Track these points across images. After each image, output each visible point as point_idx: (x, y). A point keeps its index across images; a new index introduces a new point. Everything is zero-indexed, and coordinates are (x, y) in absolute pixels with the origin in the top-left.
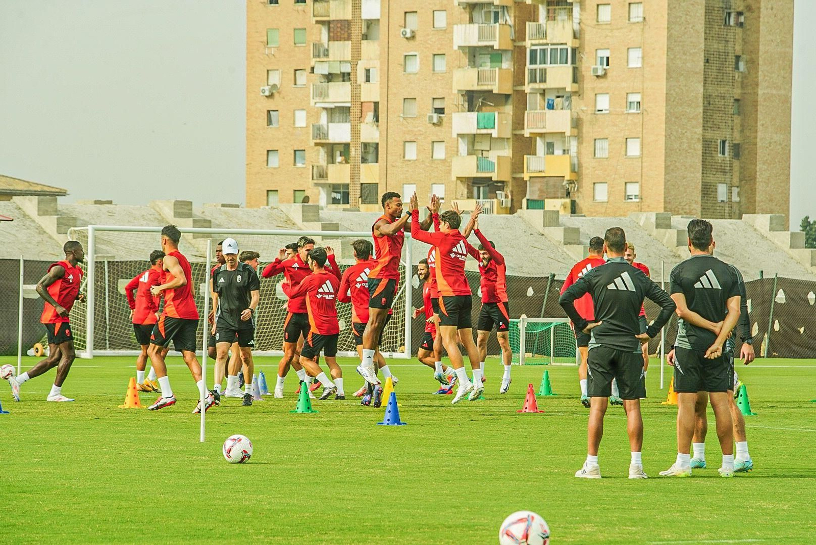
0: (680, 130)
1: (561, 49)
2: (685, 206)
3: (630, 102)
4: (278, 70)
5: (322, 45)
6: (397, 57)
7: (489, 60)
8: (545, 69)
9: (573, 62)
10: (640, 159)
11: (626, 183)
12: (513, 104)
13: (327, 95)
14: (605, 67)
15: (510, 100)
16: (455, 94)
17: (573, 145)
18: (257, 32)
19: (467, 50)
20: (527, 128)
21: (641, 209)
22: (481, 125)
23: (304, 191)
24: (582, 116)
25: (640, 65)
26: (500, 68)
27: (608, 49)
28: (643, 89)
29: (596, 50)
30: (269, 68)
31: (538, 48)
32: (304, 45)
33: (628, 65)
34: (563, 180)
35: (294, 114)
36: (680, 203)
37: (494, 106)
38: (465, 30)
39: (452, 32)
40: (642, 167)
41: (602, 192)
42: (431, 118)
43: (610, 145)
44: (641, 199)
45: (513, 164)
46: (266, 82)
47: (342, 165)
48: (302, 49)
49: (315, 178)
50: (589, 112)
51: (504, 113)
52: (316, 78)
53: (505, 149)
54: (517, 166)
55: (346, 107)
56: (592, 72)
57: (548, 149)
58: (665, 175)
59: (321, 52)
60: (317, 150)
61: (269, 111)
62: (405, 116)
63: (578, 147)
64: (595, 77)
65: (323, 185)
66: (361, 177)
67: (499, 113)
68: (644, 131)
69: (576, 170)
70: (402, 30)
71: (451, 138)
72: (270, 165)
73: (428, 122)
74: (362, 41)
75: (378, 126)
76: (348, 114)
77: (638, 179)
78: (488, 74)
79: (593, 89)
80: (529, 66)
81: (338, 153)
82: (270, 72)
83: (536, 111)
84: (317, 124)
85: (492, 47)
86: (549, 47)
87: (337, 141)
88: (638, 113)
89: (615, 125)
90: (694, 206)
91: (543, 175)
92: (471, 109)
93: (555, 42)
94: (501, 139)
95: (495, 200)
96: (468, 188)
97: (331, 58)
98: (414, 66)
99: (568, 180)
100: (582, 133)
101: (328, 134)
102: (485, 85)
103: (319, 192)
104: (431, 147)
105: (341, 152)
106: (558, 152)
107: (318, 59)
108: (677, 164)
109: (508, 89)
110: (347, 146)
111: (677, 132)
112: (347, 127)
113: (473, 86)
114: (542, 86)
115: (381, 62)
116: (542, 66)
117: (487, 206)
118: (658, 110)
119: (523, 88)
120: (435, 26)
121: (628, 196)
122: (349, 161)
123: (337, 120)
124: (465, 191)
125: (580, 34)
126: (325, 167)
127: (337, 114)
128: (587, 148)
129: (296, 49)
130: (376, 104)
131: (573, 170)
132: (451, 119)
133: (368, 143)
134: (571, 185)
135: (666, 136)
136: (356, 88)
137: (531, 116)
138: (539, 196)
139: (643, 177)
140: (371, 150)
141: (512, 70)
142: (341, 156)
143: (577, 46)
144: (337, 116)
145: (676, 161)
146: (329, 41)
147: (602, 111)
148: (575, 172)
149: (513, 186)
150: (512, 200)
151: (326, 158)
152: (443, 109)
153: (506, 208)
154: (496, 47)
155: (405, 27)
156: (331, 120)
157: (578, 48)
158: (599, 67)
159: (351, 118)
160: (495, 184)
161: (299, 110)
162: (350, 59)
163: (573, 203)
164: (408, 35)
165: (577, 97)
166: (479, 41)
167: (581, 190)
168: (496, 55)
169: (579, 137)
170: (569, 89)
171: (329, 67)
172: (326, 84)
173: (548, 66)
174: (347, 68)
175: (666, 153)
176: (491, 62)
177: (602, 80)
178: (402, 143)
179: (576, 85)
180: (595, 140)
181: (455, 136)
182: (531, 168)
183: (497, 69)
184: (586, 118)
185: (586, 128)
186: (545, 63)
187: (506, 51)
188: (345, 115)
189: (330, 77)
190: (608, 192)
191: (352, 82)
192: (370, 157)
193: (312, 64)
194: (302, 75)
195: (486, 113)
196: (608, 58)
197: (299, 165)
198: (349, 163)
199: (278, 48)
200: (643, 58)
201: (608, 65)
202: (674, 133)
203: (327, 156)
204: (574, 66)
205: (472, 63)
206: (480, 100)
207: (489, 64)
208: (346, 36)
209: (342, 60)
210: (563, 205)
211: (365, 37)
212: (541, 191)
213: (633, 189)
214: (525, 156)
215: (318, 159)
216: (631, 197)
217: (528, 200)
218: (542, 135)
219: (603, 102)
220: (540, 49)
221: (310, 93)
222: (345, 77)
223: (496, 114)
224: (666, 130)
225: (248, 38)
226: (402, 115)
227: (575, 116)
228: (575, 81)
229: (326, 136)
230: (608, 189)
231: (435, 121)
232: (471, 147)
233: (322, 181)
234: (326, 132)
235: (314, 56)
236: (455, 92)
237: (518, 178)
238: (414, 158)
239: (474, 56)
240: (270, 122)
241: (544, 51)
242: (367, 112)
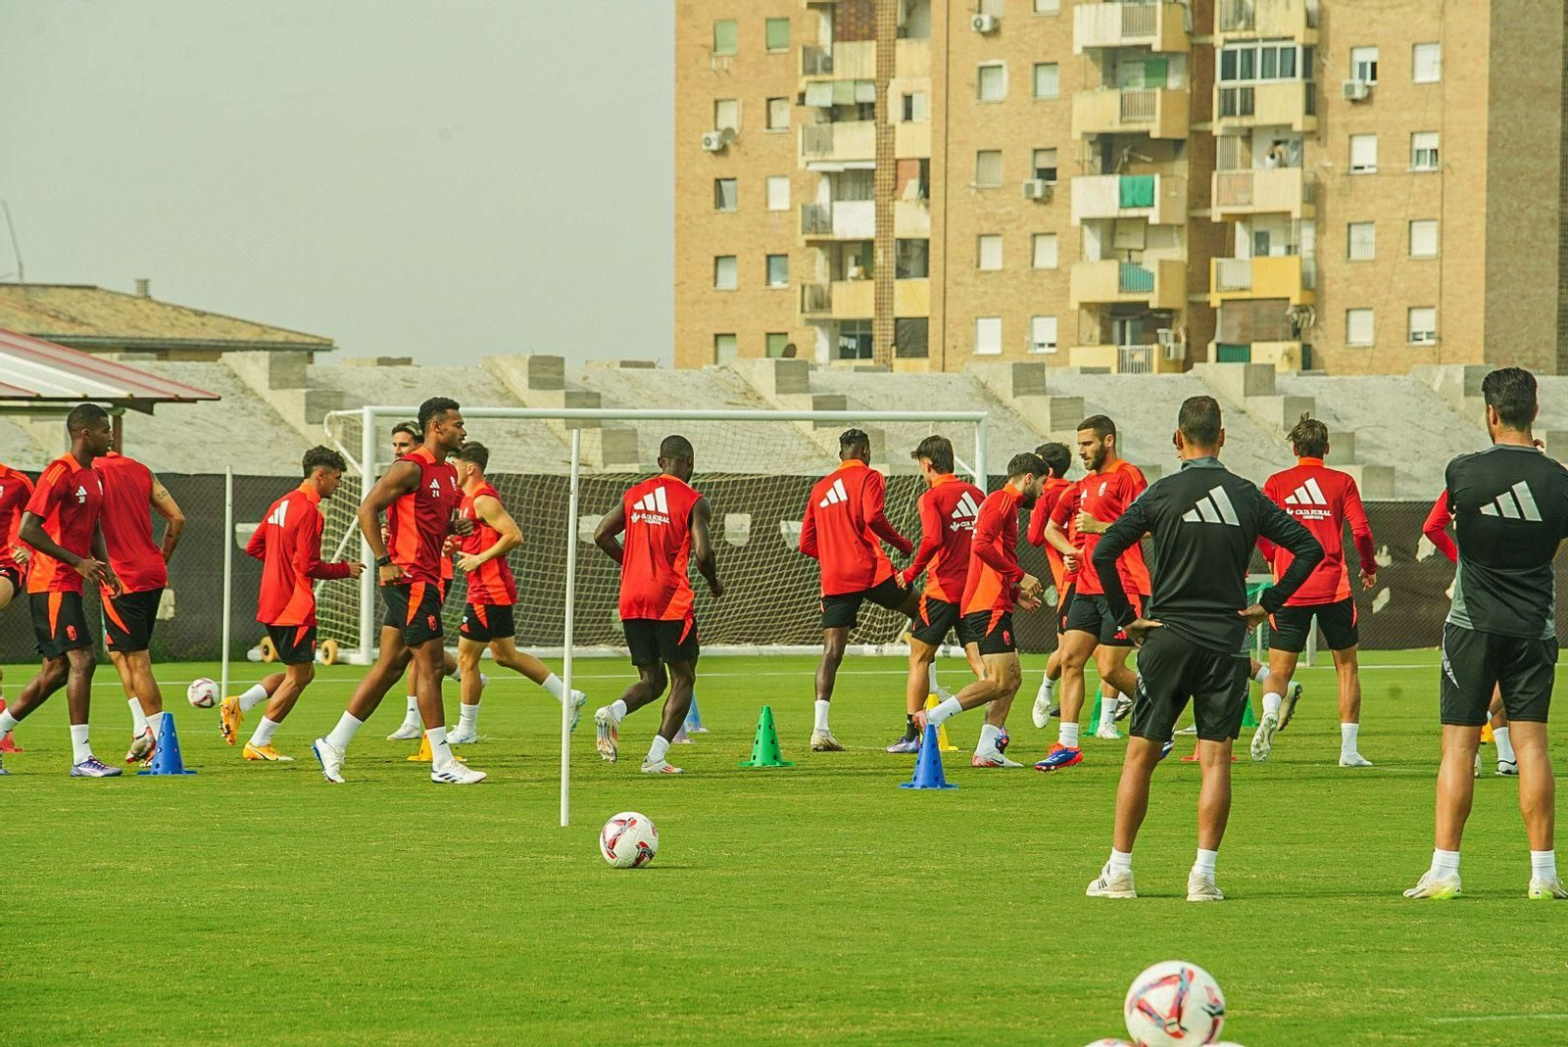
0: (1515, 204)
1: (1282, 49)
2: (1525, 351)
3: (1418, 151)
4: (735, 100)
5: (819, 50)
6: (964, 70)
7: (1142, 73)
8: (1253, 89)
9: (1307, 73)
10: (1438, 262)
11: (1410, 309)
12: (1190, 157)
13: (830, 148)
14: (1369, 81)
15: (1184, 151)
16: (1076, 142)
17: (1307, 237)
18: (696, 27)
19: (1100, 54)
20: (1218, 204)
21: (1440, 359)
22: (1128, 200)
23: (786, 334)
24: (1324, 178)
25: (1436, 77)
26: (1165, 89)
27: (1374, 46)
28: (1443, 124)
29: (1352, 49)
30: (719, 97)
31: (1238, 47)
32: (785, 50)
33: (1413, 78)
34: (1288, 305)
35: (766, 186)
36: (1516, 346)
37: (1152, 163)
38: (1097, 16)
39: (1071, 20)
40: (1441, 276)
41: (1362, 329)
42: (1030, 188)
43: (1378, 235)
44: (1440, 339)
45: (1190, 276)
46: (712, 122)
47: (859, 283)
48: (782, 57)
49: (807, 308)
50: (1339, 171)
51: (1172, 176)
52: (809, 116)
53: (1173, 245)
54: (1198, 279)
55: (867, 170)
56: (1343, 93)
57: (1258, 244)
58: (1486, 292)
59: (818, 64)
60: (810, 255)
61: (718, 181)
62: (980, 186)
63: (1316, 240)
64: (1349, 103)
65: (823, 324)
66: (896, 305)
67: (1162, 176)
68: (1446, 207)
69: (1313, 284)
70: (975, 17)
71: (1068, 226)
72: (721, 285)
73: (1024, 195)
74: (898, 41)
75: (927, 206)
76: (869, 184)
77: (1434, 300)
78: (1141, 101)
79: (1345, 126)
80: (1220, 83)
81: (851, 260)
82: (721, 105)
83: (1234, 172)
84: (810, 204)
85: (1149, 47)
86: (1259, 46)
87: (850, 236)
88: (1434, 172)
89: (1390, 196)
90: (1543, 351)
91: (1247, 295)
92: (1108, 169)
93: (1270, 34)
94: (1165, 227)
95: (1155, 347)
96: (1102, 324)
97: (838, 74)
98: (998, 88)
99: (1296, 306)
100: (1324, 212)
101: (831, 223)
102: (1135, 122)
103: (815, 336)
104: (1029, 245)
105: (856, 259)
106: (1277, 250)
107: (812, 78)
108: (1510, 269)
109: (1179, 129)
110: (868, 245)
111: (1510, 206)
112: (868, 208)
113: (1111, 123)
114: (1247, 122)
115: (934, 82)
116: (1247, 83)
117: (1140, 358)
118: (1472, 164)
119: (1209, 127)
120: (1039, 8)
121: (1414, 334)
122: (873, 275)
123: (849, 194)
124: (1097, 331)
125: (1320, 19)
126: (826, 288)
127: (850, 184)
128: (1333, 242)
129: (770, 58)
130: (925, 163)
131: (1306, 286)
132: (1068, 189)
133: (910, 240)
134: (1302, 315)
135: (1487, 216)
136: (886, 133)
137: (1224, 180)
138: (1241, 337)
139: (1444, 297)
140: (915, 252)
141: (1188, 91)
142: (856, 265)
143: (1314, 41)
144: (849, 188)
145: (1507, 265)
146: (833, 41)
147: (1362, 168)
148: (1311, 290)
149: (1189, 318)
150: (1188, 345)
151: (828, 270)
152: (1054, 170)
153: (1176, 361)
154: (1157, 47)
155: (980, 12)
156: (837, 196)
157: (1315, 46)
158: (1357, 81)
159: (876, 190)
160: (1156, 315)
161: (774, 177)
162: (874, 76)
163: (1307, 350)
164: (986, 27)
165: (1315, 143)
166: (1123, 35)
167: (1321, 324)
168: (1155, 63)
169: (1318, 220)
170: (1298, 127)
171: (834, 92)
172: (828, 125)
173: (1257, 82)
174: (867, 94)
175: (1488, 248)
176: (1147, 76)
177: (1363, 108)
178: (974, 239)
179: (1311, 119)
180: (1349, 225)
181: (1076, 222)
182: (1226, 282)
183: (1158, 91)
184: (1331, 183)
185: (1330, 205)
186: (1251, 77)
187: (1174, 54)
188: (864, 185)
189: (835, 113)
190: (1375, 327)
191: (879, 120)
192: (913, 266)
193: (802, 86)
194: (782, 109)
195: (1137, 178)
196: (1374, 65)
197: (777, 284)
198: (871, 278)
199: (736, 58)
200: (1443, 63)
201: (1374, 77)
202: (1505, 209)
203: (831, 267)
204: (1308, 81)
205: (1110, 80)
206: (1126, 151)
207: (1142, 80)
208: (866, 31)
209: (858, 77)
210: (1288, 354)
211: (904, 32)
212: (1244, 327)
213: (1424, 321)
214: (1214, 261)
215: (814, 271)
216: (1419, 337)
217: (1218, 345)
218: (1245, 218)
219: (1365, 152)
220: (1242, 50)
221: (796, 144)
222: (865, 111)
223: (1157, 179)
224: (1488, 204)
225: (678, 39)
226: (974, 184)
227: (1310, 178)
228: (1310, 109)
229: (828, 226)
230: (1375, 321)
231: (1038, 193)
232: (1108, 243)
233: (821, 315)
234: (827, 220)
235: (805, 72)
236: (1077, 135)
237: (1199, 303)
238: (999, 267)
239: (1114, 66)
240: (720, 202)
241: (1249, 54)
242: (907, 179)
